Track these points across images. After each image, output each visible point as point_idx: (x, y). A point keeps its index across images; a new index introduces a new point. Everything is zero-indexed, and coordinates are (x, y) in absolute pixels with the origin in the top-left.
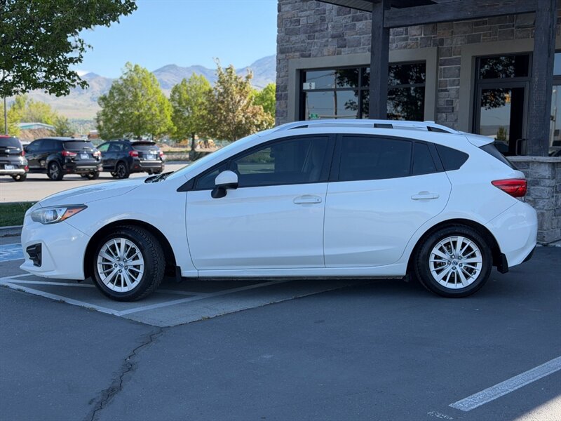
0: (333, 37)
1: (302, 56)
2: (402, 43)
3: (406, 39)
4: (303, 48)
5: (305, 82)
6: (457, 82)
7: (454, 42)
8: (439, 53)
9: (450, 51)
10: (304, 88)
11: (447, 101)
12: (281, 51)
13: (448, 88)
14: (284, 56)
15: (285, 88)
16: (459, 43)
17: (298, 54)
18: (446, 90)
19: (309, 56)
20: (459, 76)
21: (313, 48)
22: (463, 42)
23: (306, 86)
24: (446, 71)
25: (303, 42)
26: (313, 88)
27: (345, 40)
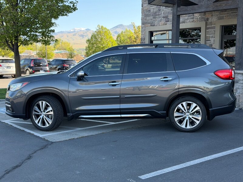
0: (164, 17)
1: (151, 26)
2: (191, 20)
3: (193, 18)
4: (151, 22)
5: (153, 36)
6: (214, 37)
7: (213, 19)
8: (206, 24)
9: (211, 23)
10: (152, 39)
11: (210, 45)
12: (143, 23)
13: (210, 39)
14: (144, 26)
15: (144, 39)
16: (215, 20)
17: (149, 25)
18: (209, 40)
19: (154, 25)
20: (214, 34)
21: (155, 22)
22: (216, 19)
23: (153, 38)
24: (209, 32)
25: (151, 20)
26: (156, 39)
27: (168, 18)
